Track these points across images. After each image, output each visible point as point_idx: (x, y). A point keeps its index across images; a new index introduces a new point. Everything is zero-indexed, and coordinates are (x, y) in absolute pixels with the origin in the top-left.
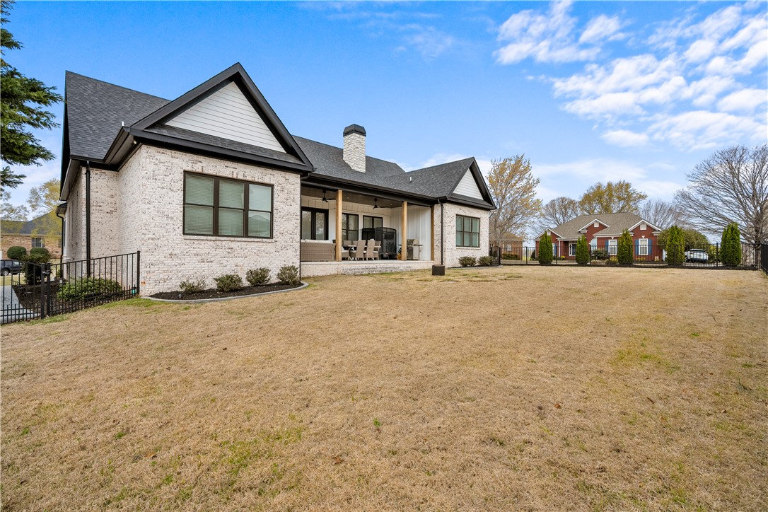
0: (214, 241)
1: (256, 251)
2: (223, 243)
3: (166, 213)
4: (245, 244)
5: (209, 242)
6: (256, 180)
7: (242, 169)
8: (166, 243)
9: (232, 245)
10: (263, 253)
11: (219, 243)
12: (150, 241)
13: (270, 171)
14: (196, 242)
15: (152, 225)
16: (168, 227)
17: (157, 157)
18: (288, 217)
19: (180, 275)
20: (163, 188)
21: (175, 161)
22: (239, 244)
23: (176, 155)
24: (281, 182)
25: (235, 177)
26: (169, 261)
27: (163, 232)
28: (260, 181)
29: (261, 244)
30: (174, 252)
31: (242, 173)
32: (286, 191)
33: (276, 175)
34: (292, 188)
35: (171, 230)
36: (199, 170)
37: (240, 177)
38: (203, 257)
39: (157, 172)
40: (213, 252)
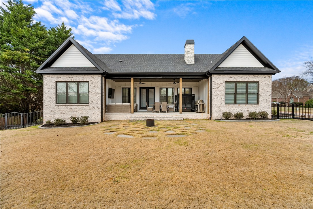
0: (65, 106)
1: (81, 109)
2: (69, 106)
3: (50, 97)
4: (76, 106)
5: (63, 106)
6: (81, 81)
7: (75, 77)
8: (50, 107)
9: (72, 107)
10: (84, 110)
11: (67, 106)
12: (46, 106)
13: (87, 76)
14: (59, 106)
15: (46, 101)
16: (51, 101)
17: (47, 78)
18: (95, 94)
19: (54, 118)
20: (49, 88)
21: (53, 79)
22: (74, 106)
23: (53, 76)
24: (91, 80)
25: (72, 81)
26: (51, 113)
27: (49, 103)
28: (82, 81)
29: (83, 106)
30: (53, 110)
31: (75, 79)
32: (94, 83)
33: (89, 77)
34: (96, 81)
35: (52, 102)
36: (60, 81)
37: (75, 80)
38: (62, 112)
39: (47, 83)
40: (65, 110)
